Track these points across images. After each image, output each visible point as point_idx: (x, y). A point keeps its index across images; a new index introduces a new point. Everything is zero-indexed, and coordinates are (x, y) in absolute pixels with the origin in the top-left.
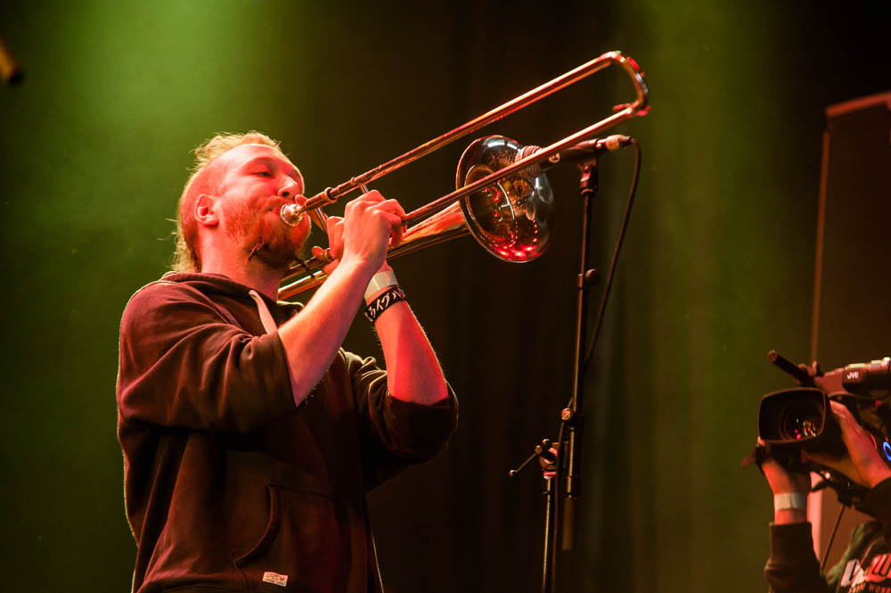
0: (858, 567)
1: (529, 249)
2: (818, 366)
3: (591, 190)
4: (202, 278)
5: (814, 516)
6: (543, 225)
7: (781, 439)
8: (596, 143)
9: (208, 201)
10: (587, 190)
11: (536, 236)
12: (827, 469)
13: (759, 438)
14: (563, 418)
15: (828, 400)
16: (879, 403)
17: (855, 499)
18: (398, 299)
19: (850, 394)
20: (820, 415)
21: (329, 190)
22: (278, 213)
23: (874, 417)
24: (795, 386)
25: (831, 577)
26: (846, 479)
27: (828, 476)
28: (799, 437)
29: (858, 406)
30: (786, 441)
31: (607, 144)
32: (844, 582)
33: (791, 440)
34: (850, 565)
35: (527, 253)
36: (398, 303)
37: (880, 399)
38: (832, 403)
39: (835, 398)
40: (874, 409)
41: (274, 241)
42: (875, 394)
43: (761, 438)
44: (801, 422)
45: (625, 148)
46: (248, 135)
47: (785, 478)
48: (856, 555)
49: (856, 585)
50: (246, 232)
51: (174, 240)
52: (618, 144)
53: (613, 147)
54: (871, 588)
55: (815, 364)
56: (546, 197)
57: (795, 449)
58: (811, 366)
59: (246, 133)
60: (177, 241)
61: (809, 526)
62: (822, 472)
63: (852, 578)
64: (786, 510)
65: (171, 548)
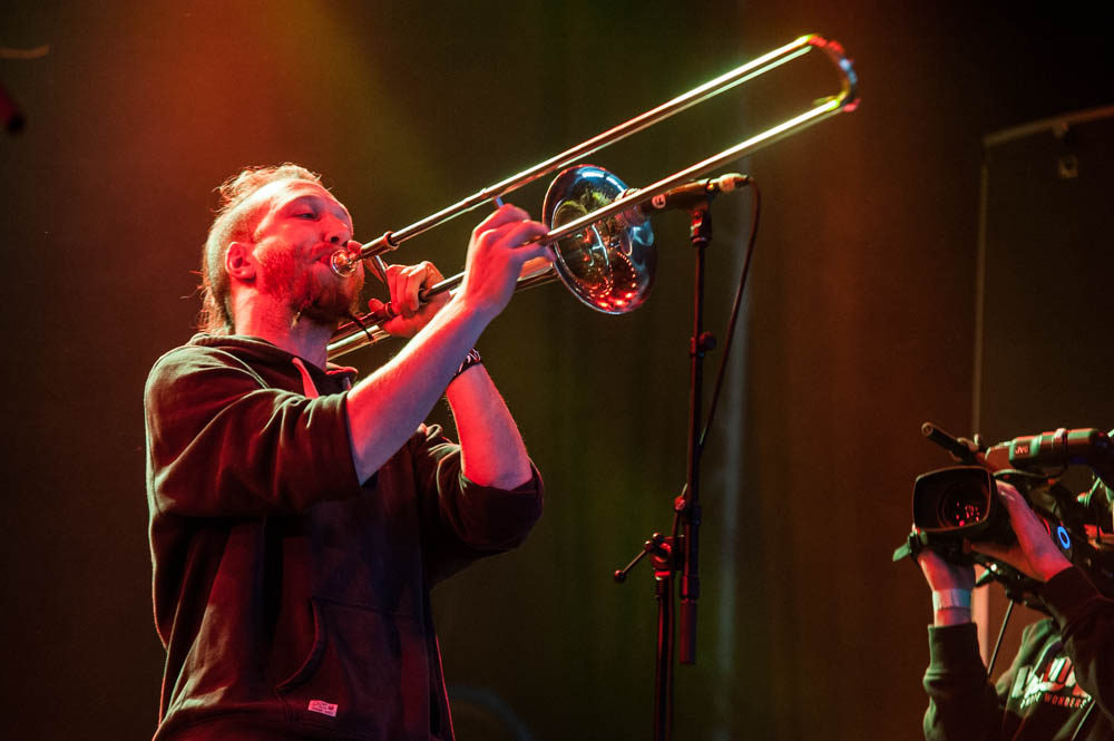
0: (1032, 674)
1: (629, 295)
2: (980, 441)
3: (703, 239)
4: (236, 343)
5: (980, 615)
6: (641, 268)
7: (939, 526)
8: (708, 184)
9: (242, 251)
10: (698, 239)
11: (634, 280)
12: (992, 560)
13: (914, 526)
14: (677, 508)
15: (993, 479)
16: (1051, 481)
17: (1026, 595)
18: (473, 362)
19: (1019, 472)
20: (985, 499)
21: (389, 235)
22: (328, 264)
23: (1047, 497)
24: (956, 463)
25: (1000, 687)
26: (1015, 571)
27: (994, 567)
28: (962, 523)
29: (1029, 487)
30: (945, 529)
31: (721, 185)
32: (1016, 692)
33: (951, 528)
34: (1022, 672)
35: (628, 300)
36: (474, 368)
37: (1054, 477)
38: (998, 483)
39: (1001, 477)
40: (1047, 489)
41: (326, 296)
42: (1047, 471)
43: (917, 527)
44: (963, 505)
45: (742, 189)
46: (283, 168)
47: (945, 572)
48: (1029, 661)
49: (1030, 696)
50: (290, 286)
51: (200, 296)
52: (733, 184)
53: (728, 189)
54: (1048, 698)
55: (976, 438)
56: (645, 239)
57: (956, 538)
58: (973, 440)
59: (279, 166)
60: (204, 296)
61: (974, 627)
62: (988, 564)
63: (1024, 687)
64: (947, 608)
65: (204, 670)
